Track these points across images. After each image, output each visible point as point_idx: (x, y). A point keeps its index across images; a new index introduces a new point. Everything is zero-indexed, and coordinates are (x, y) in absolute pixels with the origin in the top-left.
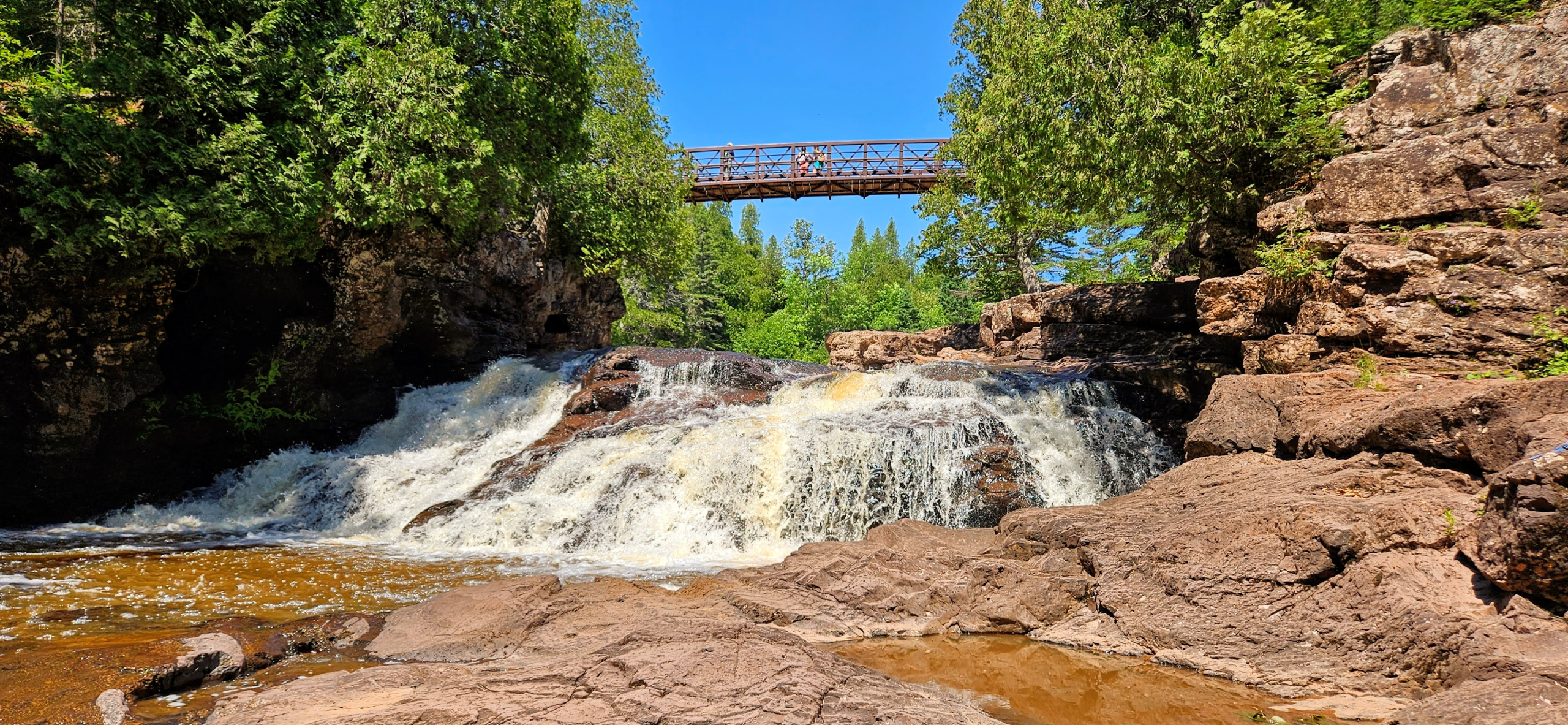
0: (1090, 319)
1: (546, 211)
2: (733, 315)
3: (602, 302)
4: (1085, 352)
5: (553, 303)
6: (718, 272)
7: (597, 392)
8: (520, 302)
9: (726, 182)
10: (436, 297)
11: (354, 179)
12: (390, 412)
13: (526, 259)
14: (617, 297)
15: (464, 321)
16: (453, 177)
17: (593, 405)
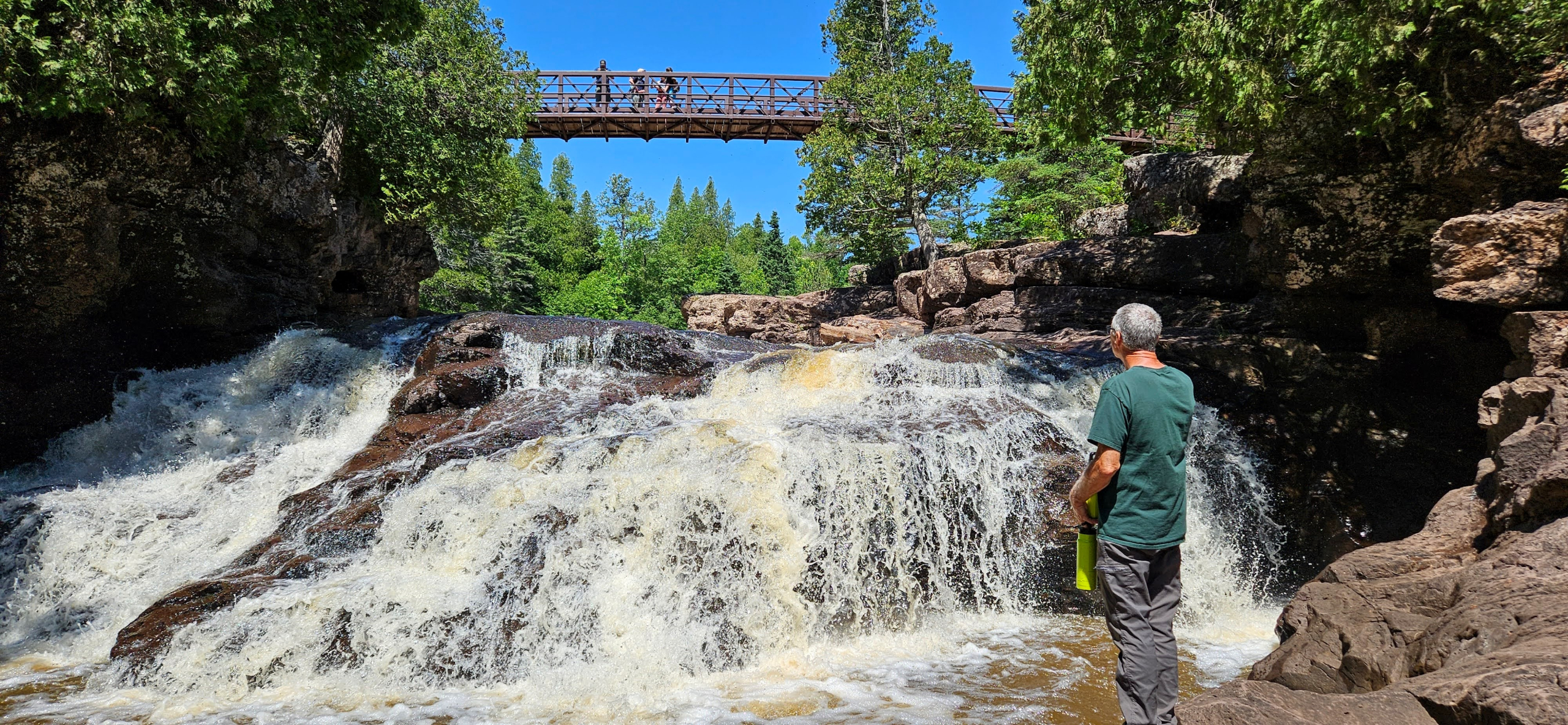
0: (1086, 281)
1: (339, 131)
2: (546, 276)
3: (407, 256)
4: (1087, 322)
5: (343, 256)
6: (528, 228)
7: (443, 378)
8: (306, 250)
9: (566, 114)
10: (178, 239)
11: (17, 28)
12: (101, 409)
13: (315, 191)
14: (427, 249)
15: (222, 274)
16: (202, 40)
17: (440, 400)
